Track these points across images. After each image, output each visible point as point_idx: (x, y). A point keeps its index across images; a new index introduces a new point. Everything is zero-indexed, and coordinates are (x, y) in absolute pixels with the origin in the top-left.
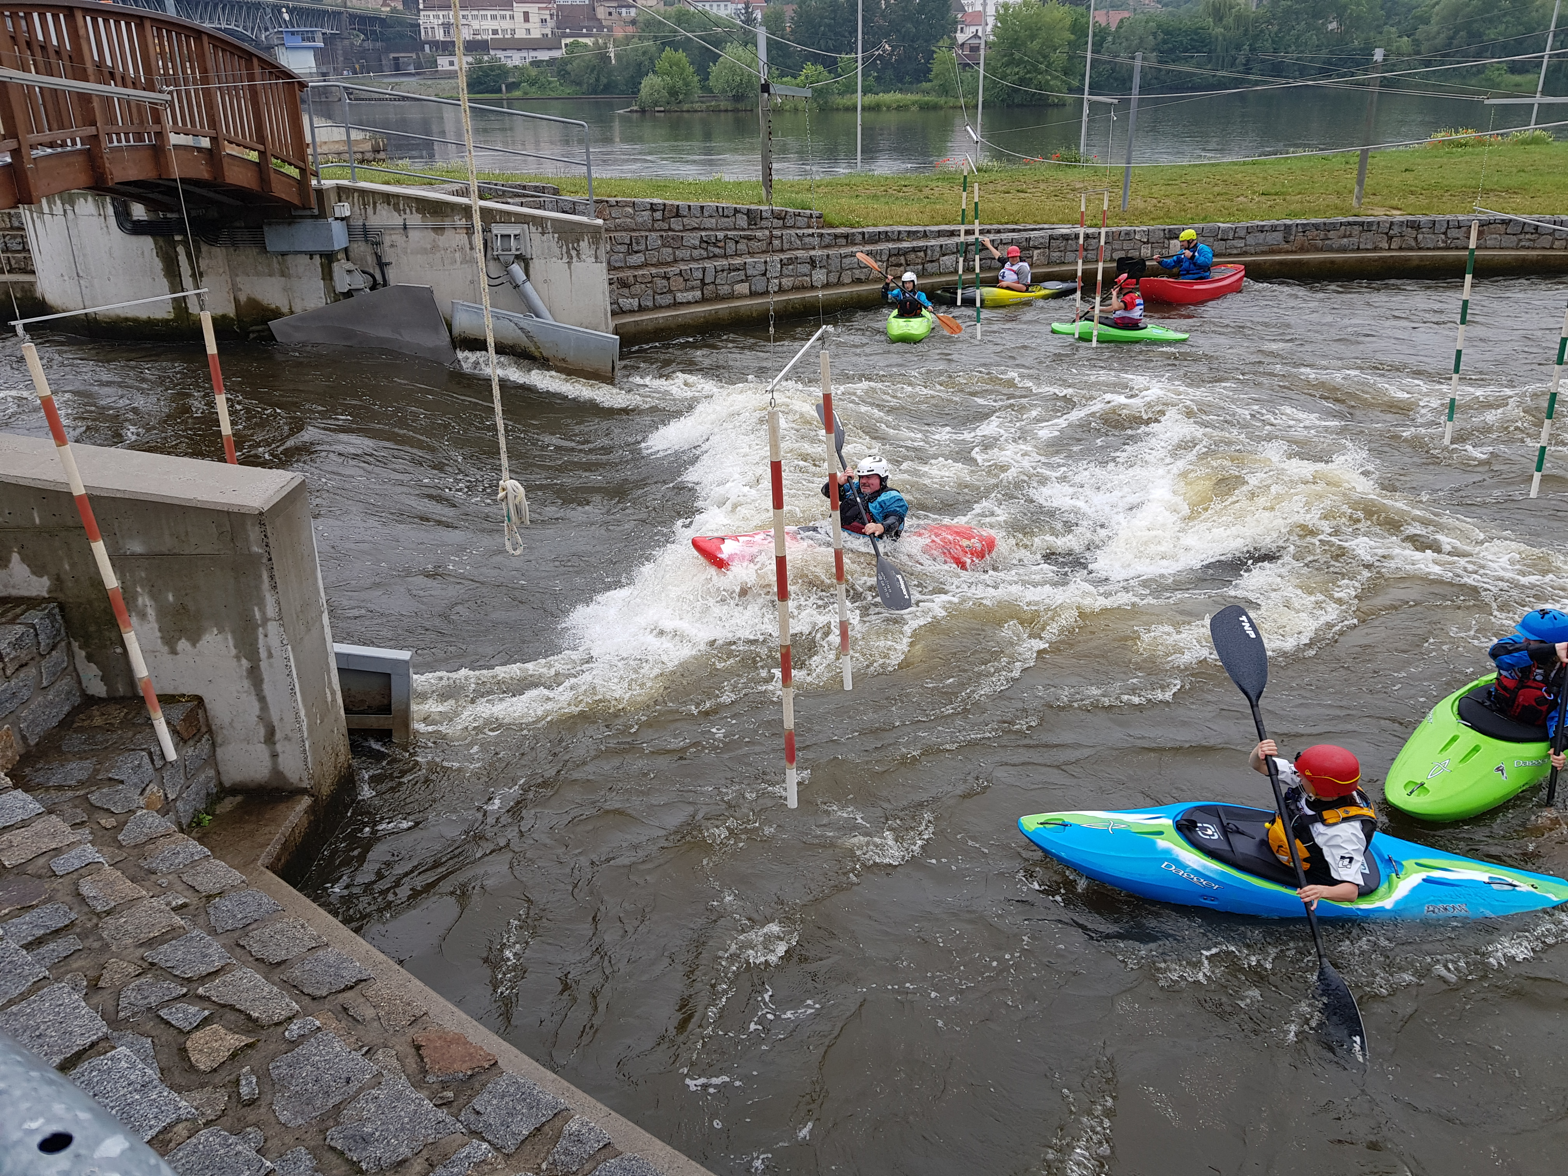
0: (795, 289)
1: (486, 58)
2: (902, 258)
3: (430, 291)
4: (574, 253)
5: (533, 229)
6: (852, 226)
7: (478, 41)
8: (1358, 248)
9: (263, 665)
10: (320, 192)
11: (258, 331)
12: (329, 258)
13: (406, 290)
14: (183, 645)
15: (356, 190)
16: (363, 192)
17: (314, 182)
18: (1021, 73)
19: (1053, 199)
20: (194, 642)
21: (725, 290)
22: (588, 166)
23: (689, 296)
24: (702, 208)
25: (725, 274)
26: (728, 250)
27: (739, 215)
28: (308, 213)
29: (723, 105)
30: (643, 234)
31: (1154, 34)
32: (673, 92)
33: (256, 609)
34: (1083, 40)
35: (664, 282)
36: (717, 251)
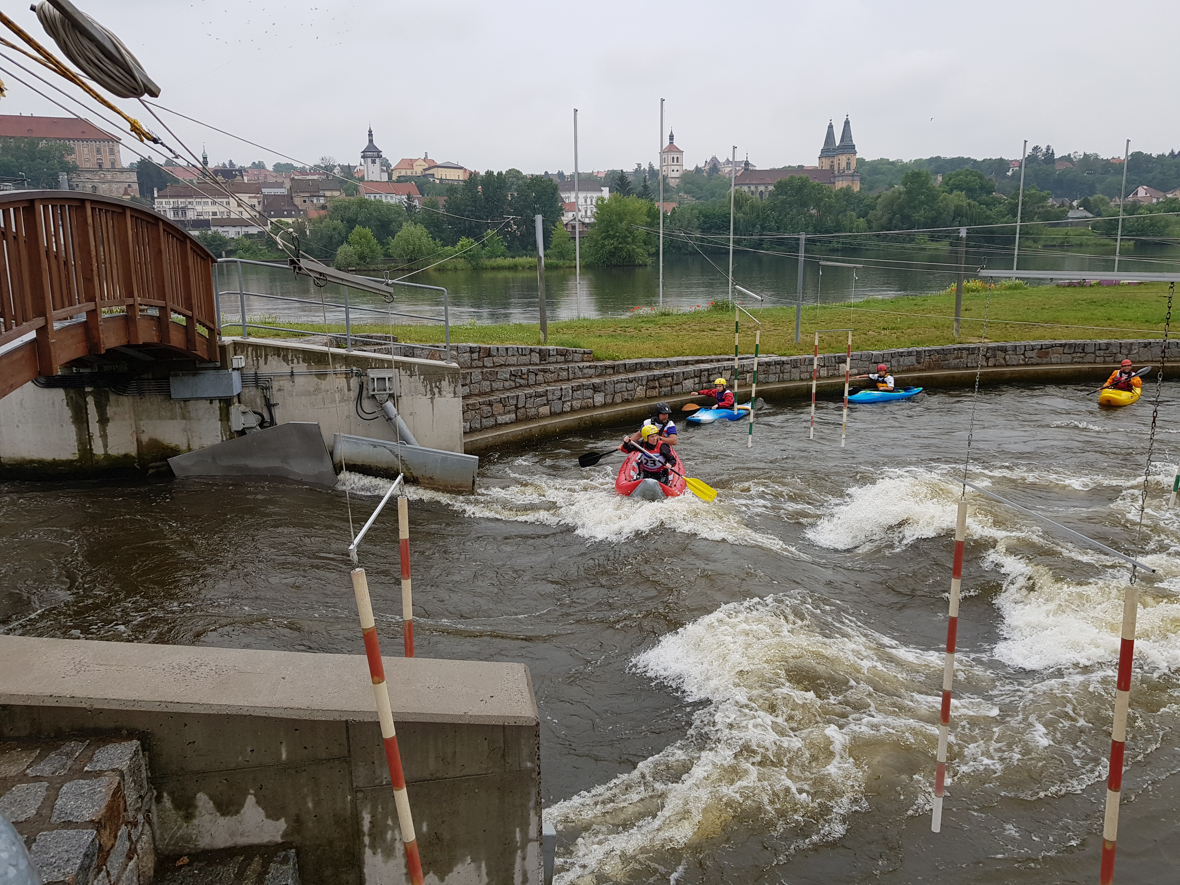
0: (581, 409)
2: (657, 382)
3: (318, 426)
4: (436, 390)
5: (403, 373)
6: (614, 359)
7: (202, 220)
8: (968, 367)
10: (223, 348)
11: (158, 467)
12: (226, 402)
13: (297, 427)
15: (248, 345)
16: (256, 347)
17: (218, 339)
18: (616, 244)
21: (531, 412)
23: (507, 418)
24: (507, 349)
25: (533, 399)
26: (530, 381)
27: (533, 354)
28: (212, 365)
29: (401, 265)
31: (697, 218)
32: (362, 257)
35: (489, 408)
36: (522, 382)
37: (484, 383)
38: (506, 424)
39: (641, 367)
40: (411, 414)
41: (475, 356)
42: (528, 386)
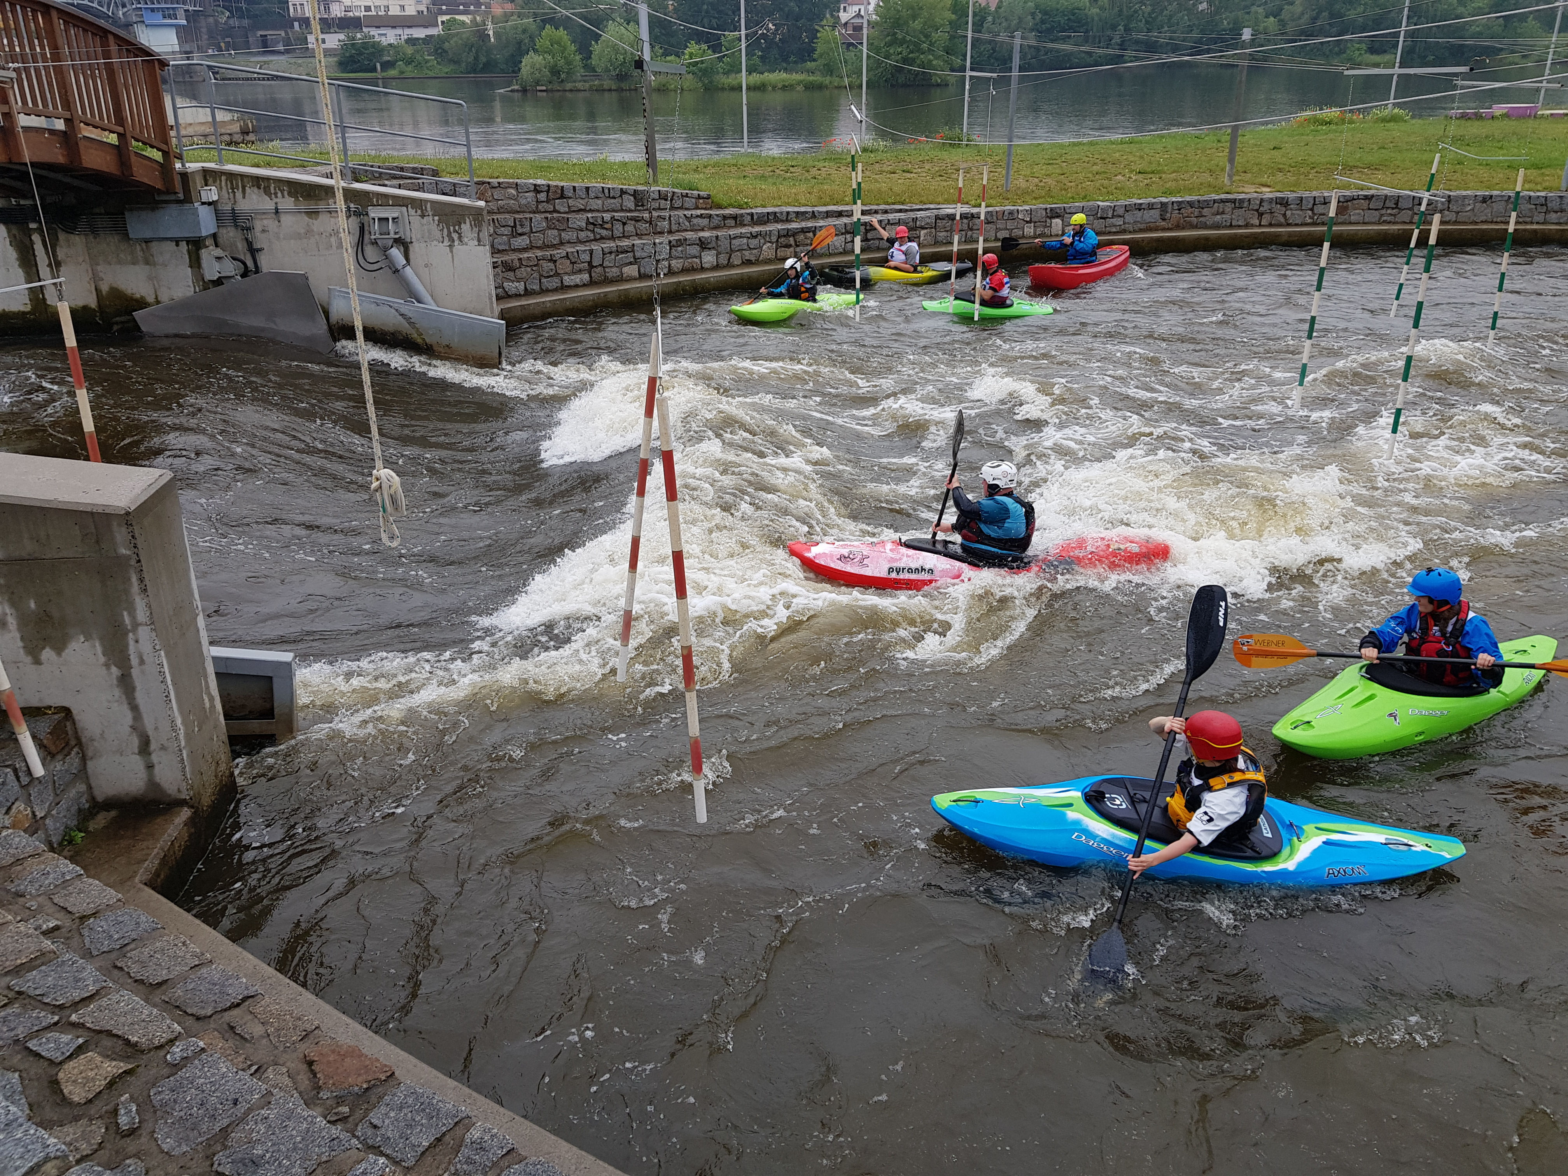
0: (684, 271)
1: (359, 36)
2: (791, 239)
3: (305, 277)
4: (455, 236)
5: (412, 212)
6: (740, 207)
7: (351, 18)
8: (1231, 225)
9: (135, 672)
10: (184, 176)
11: (122, 322)
12: (196, 245)
13: (280, 277)
14: (47, 654)
15: (223, 173)
16: (231, 176)
17: (178, 165)
18: (905, 53)
19: (939, 179)
20: (59, 649)
21: (613, 272)
22: (468, 146)
23: (577, 279)
24: (587, 189)
25: (613, 256)
26: (615, 231)
27: (625, 197)
28: (173, 197)
29: (607, 84)
30: (528, 216)
31: (1033, 14)
32: (555, 71)
33: (125, 613)
34: (964, 19)
35: (551, 265)
36: (604, 233)
37: (550, 232)
38: (577, 286)
39: (774, 218)
40: (426, 266)
41: (542, 196)
42: (613, 238)
